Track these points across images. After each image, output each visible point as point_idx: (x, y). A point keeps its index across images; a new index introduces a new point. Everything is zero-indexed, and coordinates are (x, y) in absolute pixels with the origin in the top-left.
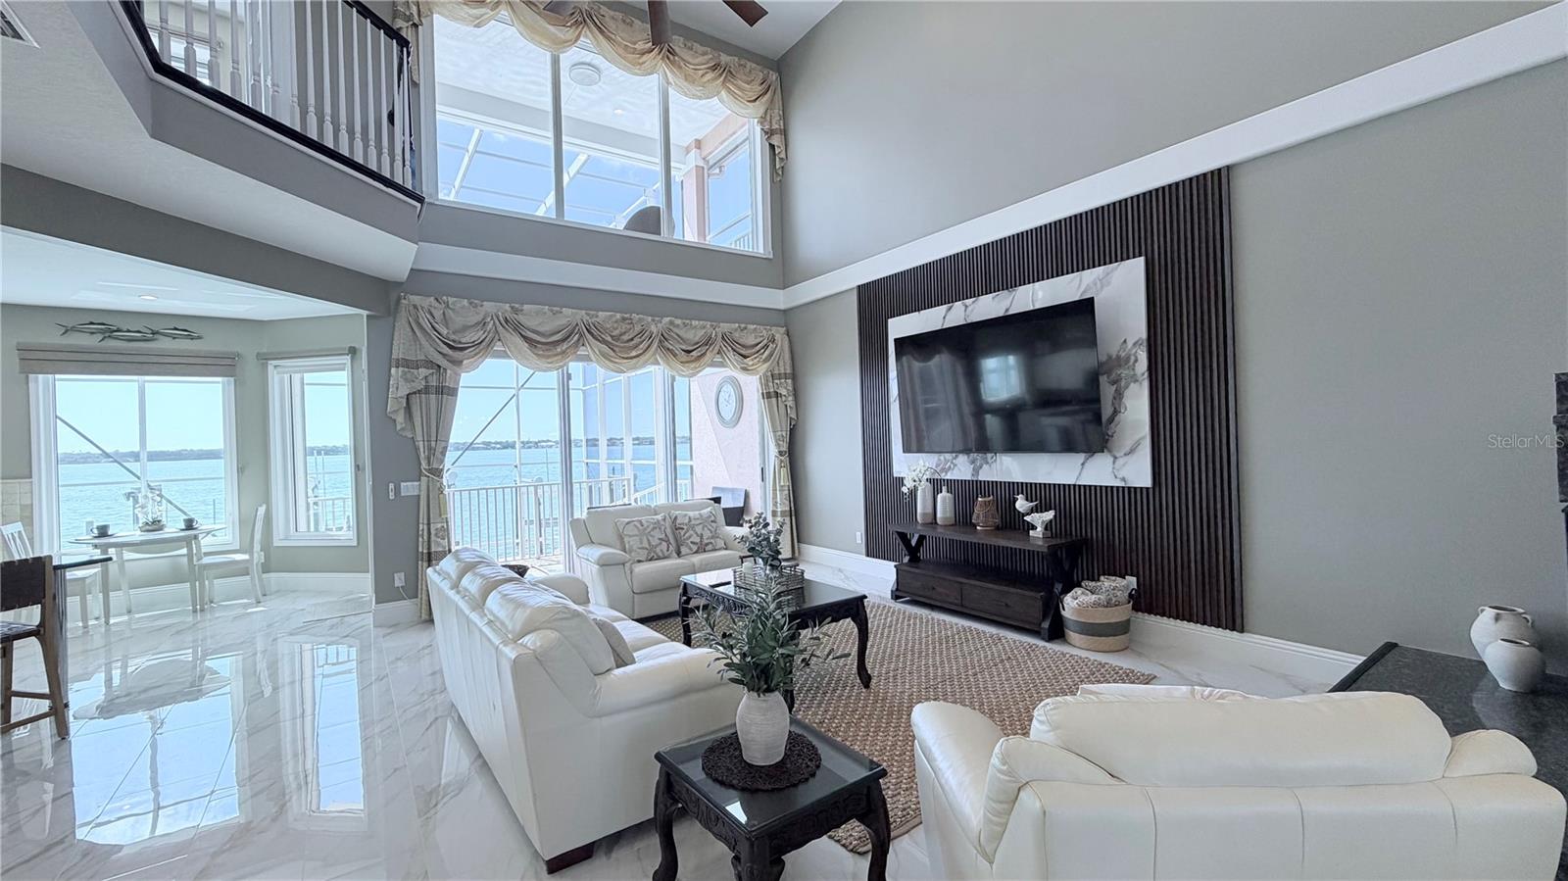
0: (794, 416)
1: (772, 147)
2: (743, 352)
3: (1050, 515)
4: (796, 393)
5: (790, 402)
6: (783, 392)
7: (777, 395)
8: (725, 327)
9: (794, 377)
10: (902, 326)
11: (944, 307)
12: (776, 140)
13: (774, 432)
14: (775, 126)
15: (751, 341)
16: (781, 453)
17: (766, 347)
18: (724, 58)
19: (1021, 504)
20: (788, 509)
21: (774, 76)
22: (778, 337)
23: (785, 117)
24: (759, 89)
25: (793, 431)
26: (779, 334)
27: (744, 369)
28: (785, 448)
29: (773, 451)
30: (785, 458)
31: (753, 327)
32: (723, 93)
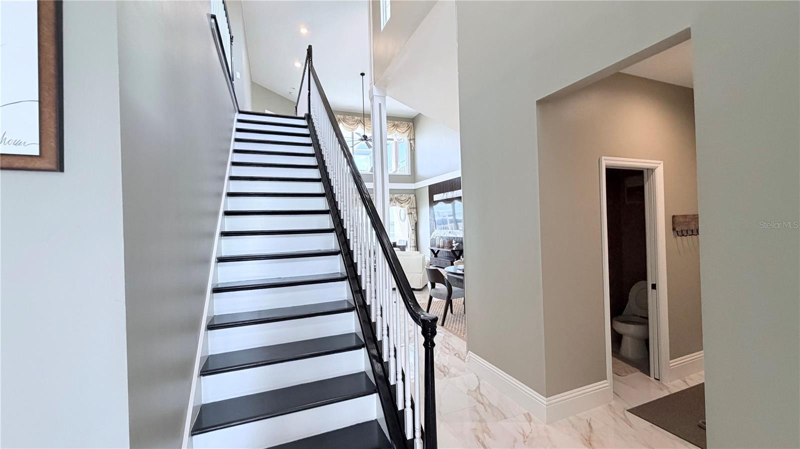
0: (416, 219)
1: (411, 144)
2: (402, 202)
3: (457, 244)
4: (417, 213)
5: (415, 215)
6: (413, 212)
7: (411, 213)
8: (396, 196)
9: (416, 208)
10: (436, 197)
11: (443, 194)
12: (412, 142)
13: (411, 224)
14: (412, 138)
15: (403, 198)
16: (412, 230)
17: (408, 200)
18: (396, 123)
19: (454, 242)
20: (414, 245)
21: (411, 124)
22: (411, 197)
23: (414, 135)
24: (406, 129)
25: (416, 224)
26: (412, 196)
27: (402, 207)
28: (413, 228)
29: (411, 229)
30: (414, 232)
31: (404, 195)
32: (396, 132)
